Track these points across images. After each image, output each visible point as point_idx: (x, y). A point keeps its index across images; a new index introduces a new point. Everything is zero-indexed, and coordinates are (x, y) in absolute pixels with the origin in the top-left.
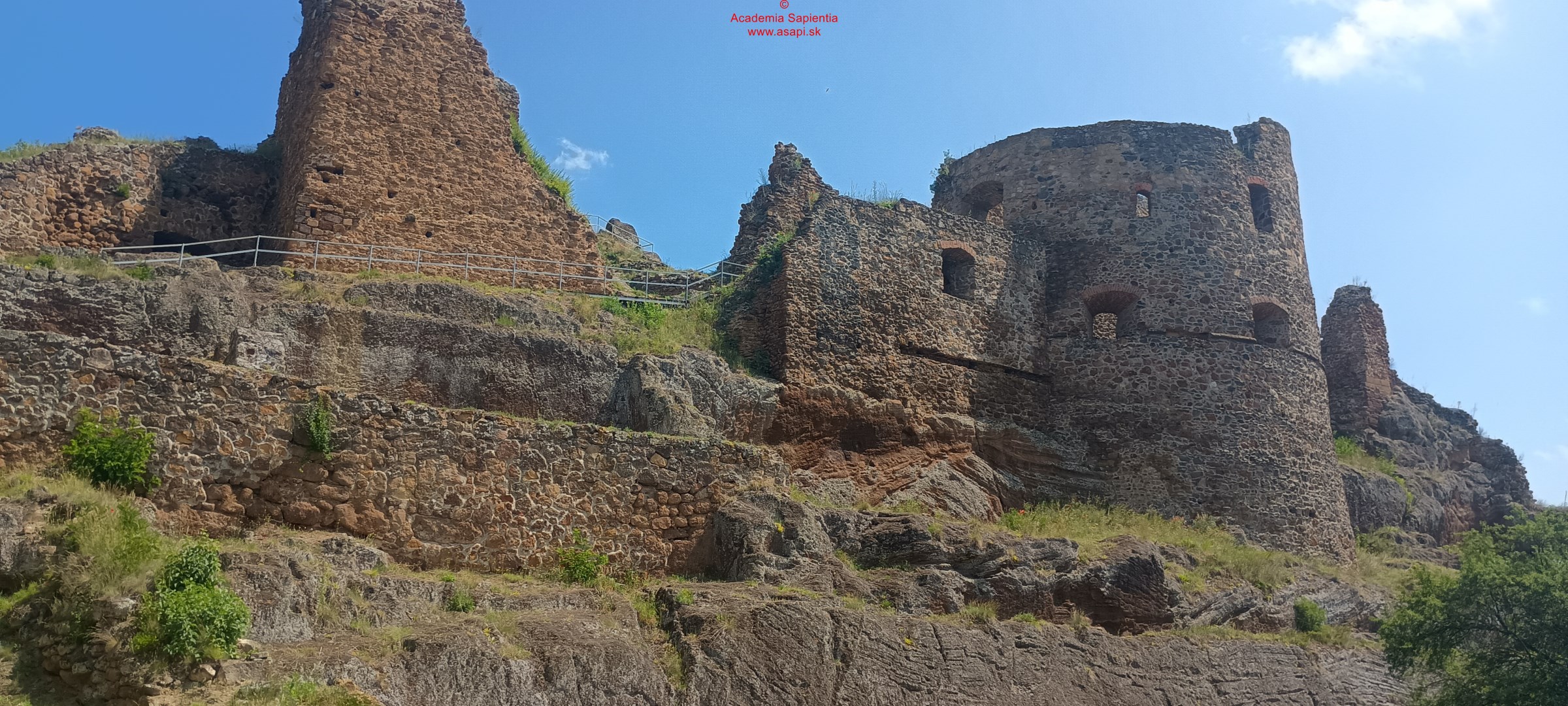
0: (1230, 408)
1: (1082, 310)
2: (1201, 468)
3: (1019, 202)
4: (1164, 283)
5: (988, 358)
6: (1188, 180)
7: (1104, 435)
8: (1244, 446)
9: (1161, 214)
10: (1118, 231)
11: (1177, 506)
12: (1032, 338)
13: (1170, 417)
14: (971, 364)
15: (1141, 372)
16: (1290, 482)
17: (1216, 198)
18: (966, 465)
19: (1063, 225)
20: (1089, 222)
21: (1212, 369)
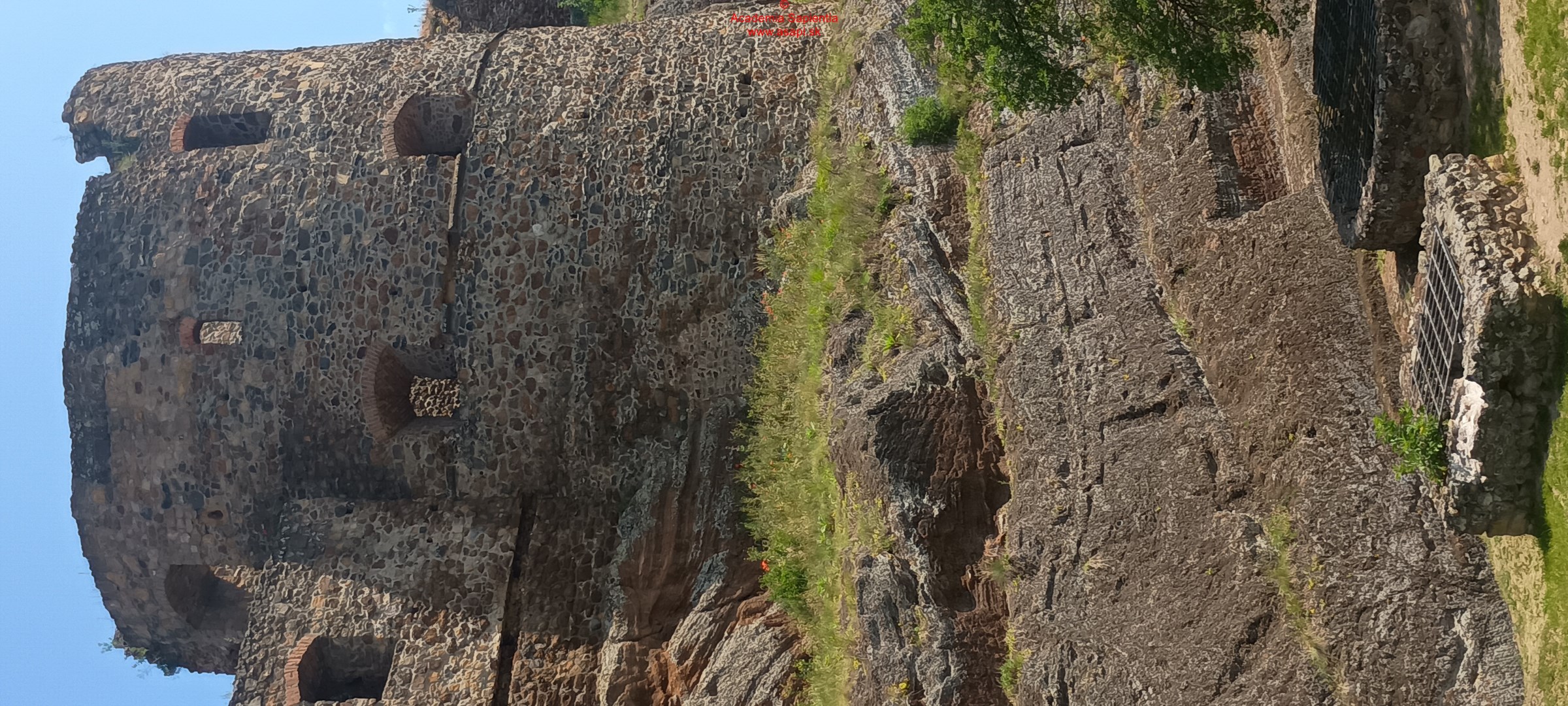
0: (576, 205)
1: (407, 439)
2: (679, 257)
3: (208, 541)
4: (360, 303)
5: (497, 613)
6: (177, 255)
7: (625, 412)
8: (641, 184)
9: (238, 303)
10: (268, 377)
11: (742, 299)
12: (457, 528)
13: (595, 303)
14: (508, 645)
15: (517, 346)
16: (696, 112)
17: (210, 208)
18: (689, 662)
19: (252, 469)
20: (250, 425)
21: (510, 230)
